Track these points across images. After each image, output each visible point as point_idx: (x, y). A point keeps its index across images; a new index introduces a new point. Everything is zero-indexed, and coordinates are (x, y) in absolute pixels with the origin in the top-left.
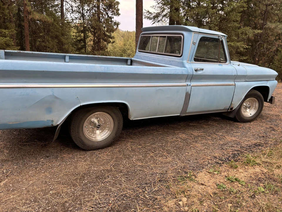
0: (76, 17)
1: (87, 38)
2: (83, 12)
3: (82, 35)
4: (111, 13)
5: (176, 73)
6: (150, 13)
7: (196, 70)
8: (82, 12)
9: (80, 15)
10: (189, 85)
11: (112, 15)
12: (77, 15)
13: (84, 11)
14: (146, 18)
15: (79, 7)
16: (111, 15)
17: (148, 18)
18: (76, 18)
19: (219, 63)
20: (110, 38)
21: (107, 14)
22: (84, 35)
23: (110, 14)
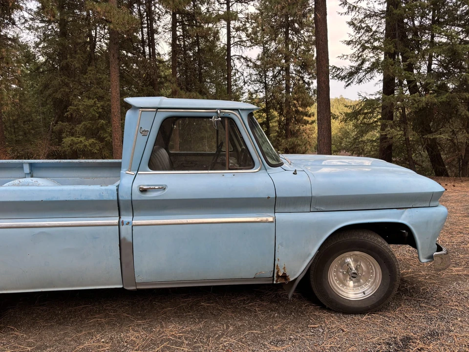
0: (257, 89)
1: (271, 120)
2: (266, 81)
3: (264, 115)
4: (308, 77)
5: (83, 198)
6: (339, 69)
7: (143, 191)
8: (264, 81)
9: (262, 85)
10: (125, 223)
11: (309, 78)
12: (257, 86)
13: (267, 79)
14: (335, 78)
15: (260, 75)
16: (308, 80)
17: (339, 78)
18: (256, 91)
19: (229, 169)
20: (306, 116)
21: (302, 78)
22: (267, 115)
23: (306, 78)
